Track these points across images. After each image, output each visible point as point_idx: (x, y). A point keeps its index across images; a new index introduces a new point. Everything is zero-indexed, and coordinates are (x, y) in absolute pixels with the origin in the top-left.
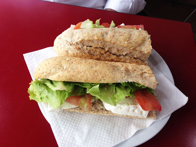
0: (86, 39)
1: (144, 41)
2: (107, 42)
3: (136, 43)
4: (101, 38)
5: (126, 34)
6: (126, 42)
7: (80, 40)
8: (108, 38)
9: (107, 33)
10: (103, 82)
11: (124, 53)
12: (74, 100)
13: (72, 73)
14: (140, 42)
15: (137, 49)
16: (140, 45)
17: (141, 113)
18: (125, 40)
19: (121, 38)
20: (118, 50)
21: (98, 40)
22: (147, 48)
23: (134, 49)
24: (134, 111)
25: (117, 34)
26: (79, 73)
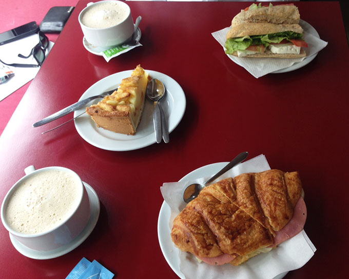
0: (254, 15)
1: (294, 11)
2: (268, 15)
3: (289, 13)
4: (264, 13)
5: (281, 9)
6: (282, 14)
7: (250, 16)
8: (269, 12)
9: (268, 10)
10: (270, 33)
11: (281, 22)
12: (253, 48)
13: (251, 30)
14: (291, 12)
15: (290, 17)
16: (291, 15)
17: (296, 50)
18: (281, 12)
19: (278, 11)
20: (277, 20)
21: (263, 14)
22: (297, 15)
23: (288, 18)
24: (291, 49)
25: (275, 10)
26: (255, 29)
